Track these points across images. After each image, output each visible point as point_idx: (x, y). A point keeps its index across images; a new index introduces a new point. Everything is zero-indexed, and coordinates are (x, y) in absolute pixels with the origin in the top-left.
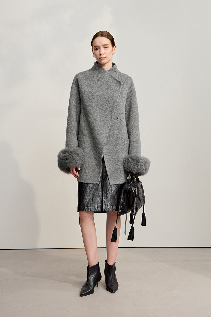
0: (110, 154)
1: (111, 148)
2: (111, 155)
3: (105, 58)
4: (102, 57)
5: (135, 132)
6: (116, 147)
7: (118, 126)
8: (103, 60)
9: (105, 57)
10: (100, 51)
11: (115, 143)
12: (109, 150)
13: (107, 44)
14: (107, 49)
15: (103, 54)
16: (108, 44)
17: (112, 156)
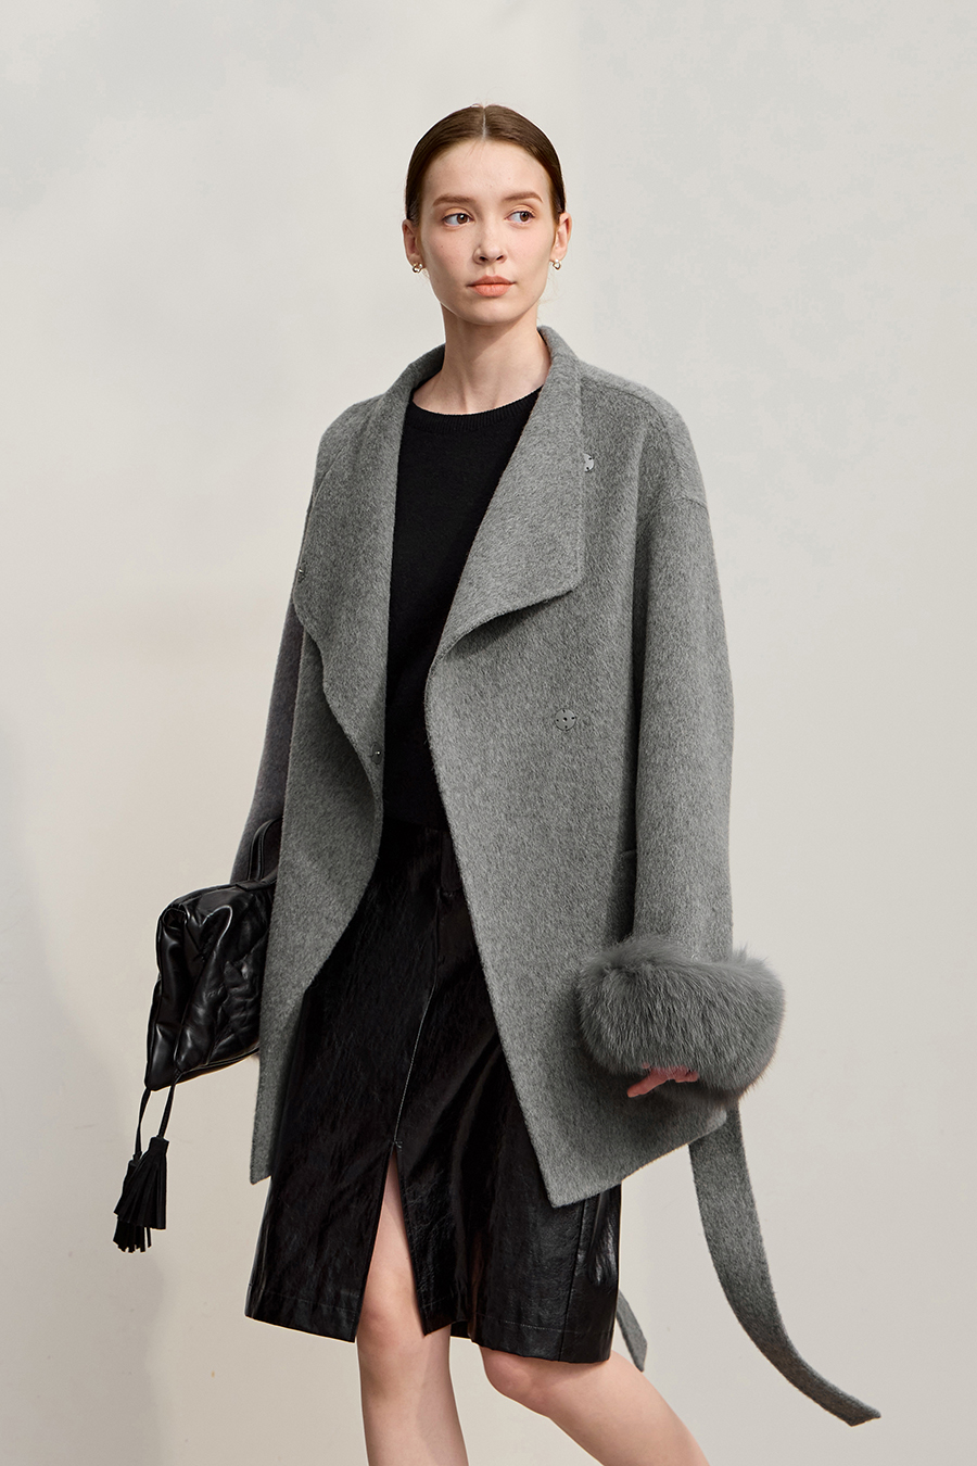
0: (525, 970)
1: (533, 929)
2: (532, 975)
3: (510, 284)
4: (487, 278)
5: (658, 788)
6: (567, 919)
7: (574, 772)
8: (494, 297)
9: (510, 279)
10: (482, 235)
11: (556, 892)
12: (516, 938)
13: (533, 195)
14: (525, 228)
15: (501, 257)
16: (538, 193)
17: (538, 984)
